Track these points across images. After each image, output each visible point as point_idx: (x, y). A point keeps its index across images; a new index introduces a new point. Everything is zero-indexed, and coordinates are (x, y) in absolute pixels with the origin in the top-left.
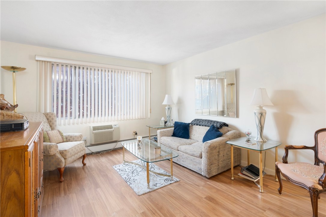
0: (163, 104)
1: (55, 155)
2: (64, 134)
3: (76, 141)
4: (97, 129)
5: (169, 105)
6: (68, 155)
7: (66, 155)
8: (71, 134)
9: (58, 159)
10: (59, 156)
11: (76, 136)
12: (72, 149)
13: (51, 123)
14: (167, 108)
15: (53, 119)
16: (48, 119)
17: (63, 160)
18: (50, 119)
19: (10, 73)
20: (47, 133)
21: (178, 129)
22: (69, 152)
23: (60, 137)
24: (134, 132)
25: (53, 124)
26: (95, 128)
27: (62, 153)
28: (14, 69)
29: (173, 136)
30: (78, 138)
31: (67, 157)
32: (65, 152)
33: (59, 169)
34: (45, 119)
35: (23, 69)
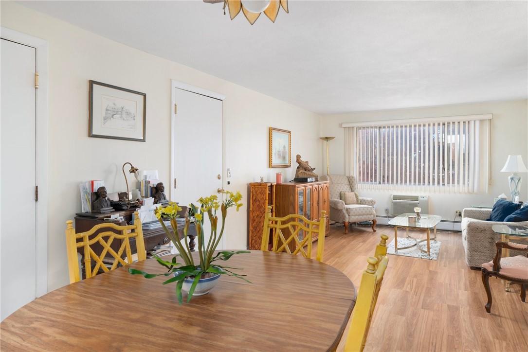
1: (340, 211)
2: (360, 198)
3: (367, 205)
5: (515, 174)
6: (352, 213)
7: (349, 213)
8: (365, 198)
9: (344, 214)
10: (344, 211)
11: (367, 201)
12: (356, 209)
13: (351, 186)
14: (509, 178)
15: (353, 182)
16: (349, 182)
17: (347, 216)
18: (351, 181)
19: (325, 142)
20: (344, 194)
21: (497, 211)
22: (352, 210)
23: (355, 199)
24: (457, 212)
25: (353, 187)
26: (395, 197)
27: (347, 210)
28: (327, 139)
30: (369, 202)
31: (350, 214)
32: (349, 210)
33: (344, 223)
34: (346, 182)
35: (333, 138)
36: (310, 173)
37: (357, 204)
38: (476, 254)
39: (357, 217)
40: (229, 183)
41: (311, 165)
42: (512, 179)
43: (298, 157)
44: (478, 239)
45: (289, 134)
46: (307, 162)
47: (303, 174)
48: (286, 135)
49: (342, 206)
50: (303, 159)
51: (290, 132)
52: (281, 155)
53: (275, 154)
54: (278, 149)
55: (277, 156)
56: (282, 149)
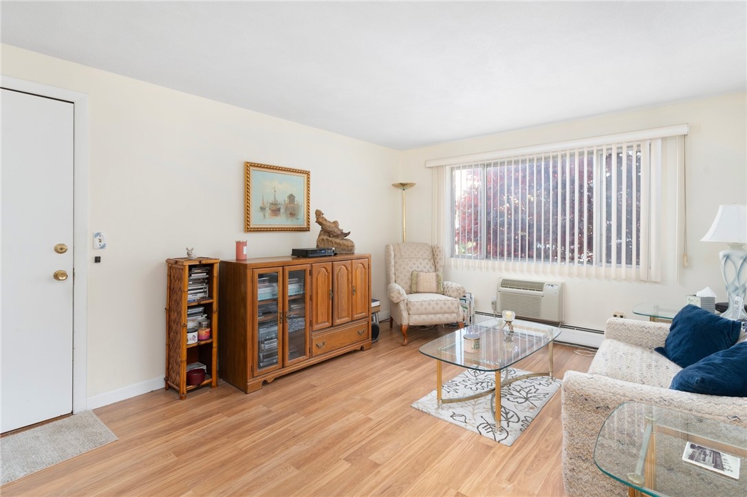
2: (445, 283)
3: (450, 296)
4: (511, 285)
5: (735, 246)
6: (414, 310)
7: (410, 309)
8: (450, 283)
9: (401, 310)
10: (402, 306)
11: (452, 288)
15: (438, 255)
16: (434, 255)
17: (405, 314)
18: (436, 254)
19: (400, 191)
20: (417, 274)
22: (415, 305)
23: (434, 285)
25: (437, 263)
26: (506, 283)
27: (408, 304)
28: (403, 185)
29: (661, 350)
30: (453, 291)
31: (412, 312)
32: (410, 305)
33: (401, 326)
34: (428, 254)
35: (412, 185)
36: (338, 241)
37: (436, 293)
38: (585, 465)
39: (424, 317)
40: (97, 260)
41: (344, 227)
42: (727, 257)
43: (318, 214)
44: (590, 427)
45: (306, 175)
46: (335, 223)
47: (326, 242)
48: (303, 178)
49: (398, 298)
50: (329, 217)
51: (308, 173)
52: (282, 210)
53: (262, 209)
54: (271, 200)
55: (268, 212)
56: (285, 201)
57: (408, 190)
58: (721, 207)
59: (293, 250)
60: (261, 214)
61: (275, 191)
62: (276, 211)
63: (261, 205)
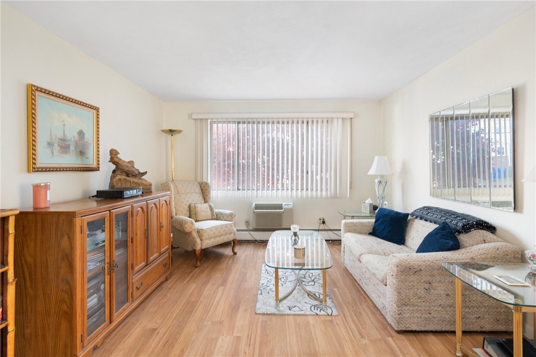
0: (368, 174)
1: (190, 233)
2: (216, 210)
3: (225, 220)
4: (262, 207)
5: (382, 176)
6: (205, 236)
7: (202, 236)
8: (221, 211)
9: (194, 238)
10: (195, 234)
11: (225, 214)
12: (211, 229)
13: (205, 195)
14: (376, 181)
15: (206, 190)
16: (202, 190)
17: (198, 240)
18: (204, 189)
19: (169, 136)
20: (195, 206)
22: (206, 232)
23: (209, 213)
24: (320, 219)
25: (206, 195)
26: (258, 207)
27: (199, 232)
28: (171, 132)
29: (371, 234)
30: (227, 216)
31: (203, 238)
32: (201, 232)
33: (194, 251)
34: (198, 189)
35: (180, 131)
36: (136, 180)
37: (212, 220)
39: (213, 240)
43: (113, 154)
45: (95, 112)
46: (131, 162)
47: (124, 182)
48: (91, 113)
49: (191, 228)
51: (97, 109)
52: (72, 148)
53: (50, 144)
54: (60, 135)
55: (56, 148)
56: (74, 137)
57: (177, 137)
58: (376, 158)
59: (97, 191)
60: (49, 151)
61: (64, 125)
62: (64, 148)
63: (48, 140)
